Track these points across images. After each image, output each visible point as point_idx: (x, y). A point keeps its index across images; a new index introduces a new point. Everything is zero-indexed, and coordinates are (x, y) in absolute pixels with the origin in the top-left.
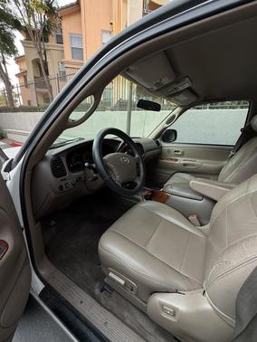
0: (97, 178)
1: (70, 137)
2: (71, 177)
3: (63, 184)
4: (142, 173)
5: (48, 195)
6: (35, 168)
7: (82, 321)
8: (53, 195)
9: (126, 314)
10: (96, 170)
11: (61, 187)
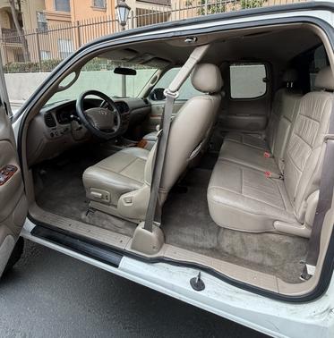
0: (81, 128)
1: (58, 99)
2: (60, 128)
3: (54, 132)
4: (119, 123)
5: (42, 140)
6: (32, 122)
7: (70, 236)
8: (45, 140)
9: (105, 222)
10: (80, 122)
11: (52, 135)
